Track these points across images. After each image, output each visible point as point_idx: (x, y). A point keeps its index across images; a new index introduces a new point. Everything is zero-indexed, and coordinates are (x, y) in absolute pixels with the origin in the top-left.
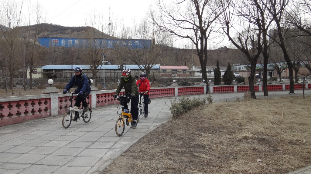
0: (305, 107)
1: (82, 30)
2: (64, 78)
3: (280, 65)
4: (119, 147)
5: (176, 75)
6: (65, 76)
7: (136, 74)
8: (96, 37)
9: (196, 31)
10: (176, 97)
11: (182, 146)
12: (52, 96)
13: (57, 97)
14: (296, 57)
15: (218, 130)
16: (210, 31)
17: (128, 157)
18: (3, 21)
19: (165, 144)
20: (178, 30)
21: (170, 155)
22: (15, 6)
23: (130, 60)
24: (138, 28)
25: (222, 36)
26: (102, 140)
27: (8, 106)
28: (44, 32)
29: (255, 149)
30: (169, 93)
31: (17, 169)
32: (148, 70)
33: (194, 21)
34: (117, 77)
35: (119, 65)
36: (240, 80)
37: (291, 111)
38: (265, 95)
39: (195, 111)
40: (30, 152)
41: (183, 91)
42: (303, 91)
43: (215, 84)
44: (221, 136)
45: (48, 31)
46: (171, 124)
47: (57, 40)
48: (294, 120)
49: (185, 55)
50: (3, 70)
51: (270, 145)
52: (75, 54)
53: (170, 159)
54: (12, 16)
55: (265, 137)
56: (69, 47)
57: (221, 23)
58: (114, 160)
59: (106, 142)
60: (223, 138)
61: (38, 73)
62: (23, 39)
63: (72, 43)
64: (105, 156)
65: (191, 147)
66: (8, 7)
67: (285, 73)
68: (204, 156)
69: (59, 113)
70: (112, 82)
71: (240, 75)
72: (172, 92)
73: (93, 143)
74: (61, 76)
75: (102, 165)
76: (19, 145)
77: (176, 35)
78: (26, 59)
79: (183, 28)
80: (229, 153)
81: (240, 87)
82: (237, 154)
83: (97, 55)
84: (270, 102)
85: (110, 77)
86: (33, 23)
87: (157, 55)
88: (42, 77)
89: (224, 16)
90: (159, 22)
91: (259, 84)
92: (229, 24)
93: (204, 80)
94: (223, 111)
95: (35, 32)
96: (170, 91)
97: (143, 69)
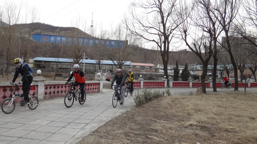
0: (244, 102)
1: (69, 30)
2: (52, 68)
3: (229, 67)
4: (89, 128)
5: (144, 71)
6: (52, 67)
7: (111, 68)
8: (80, 36)
9: (160, 36)
10: (142, 89)
11: (139, 129)
12: (39, 84)
13: (43, 84)
14: (242, 61)
15: (171, 118)
16: (172, 37)
17: (95, 136)
18: (5, 19)
19: (126, 127)
20: (146, 35)
21: (129, 136)
22: (15, 8)
23: (107, 57)
24: (114, 31)
25: (180, 42)
26: (77, 121)
27: (3, 90)
28: (37, 30)
29: (197, 135)
30: (136, 86)
31: (7, 141)
32: (120, 66)
33: (159, 28)
34: (95, 70)
35: (97, 61)
36: (196, 77)
37: (232, 105)
38: (214, 91)
39: (155, 101)
40: (18, 128)
41: (148, 84)
42: (245, 89)
43: (174, 80)
44: (172, 123)
45: (41, 29)
46: (134, 111)
47: (48, 37)
48: (233, 113)
49: (151, 54)
50: (2, 59)
51: (209, 132)
52: (62, 49)
53: (128, 139)
54: (11, 16)
55: (207, 125)
56: (57, 43)
57: (181, 31)
58: (84, 138)
59: (79, 123)
60: (173, 125)
61: (30, 63)
62: (20, 34)
63: (59, 40)
64: (77, 134)
65: (146, 131)
66: (9, 8)
67: (233, 73)
68: (156, 138)
69: (44, 98)
70: (91, 74)
71: (196, 73)
72: (139, 85)
73: (69, 123)
74: (49, 67)
75: (74, 141)
76: (9, 122)
77: (144, 39)
78: (21, 51)
79: (151, 33)
80: (176, 137)
81: (195, 83)
82: (182, 137)
83: (79, 51)
84: (217, 96)
85: (90, 70)
86: (29, 22)
87: (129, 54)
88: (33, 67)
89: (183, 25)
90: (131, 27)
91: (210, 82)
92: (187, 33)
93: (165, 77)
94: (177, 102)
95: (30, 29)
96: (137, 84)
97: (117, 65)
